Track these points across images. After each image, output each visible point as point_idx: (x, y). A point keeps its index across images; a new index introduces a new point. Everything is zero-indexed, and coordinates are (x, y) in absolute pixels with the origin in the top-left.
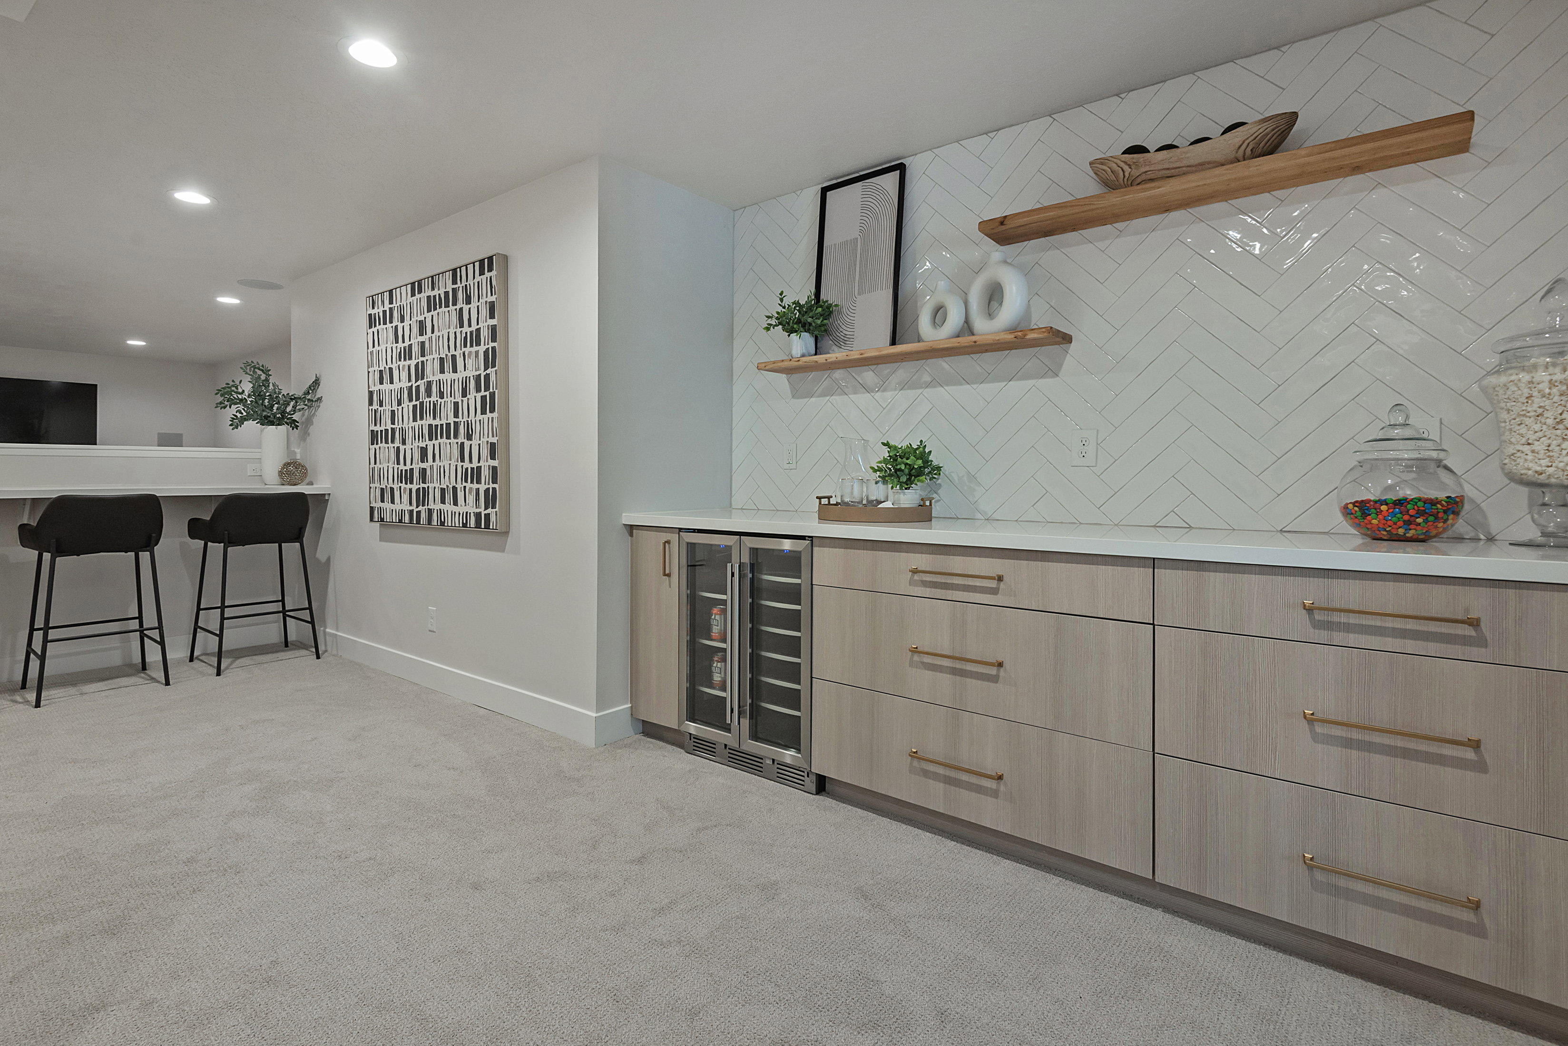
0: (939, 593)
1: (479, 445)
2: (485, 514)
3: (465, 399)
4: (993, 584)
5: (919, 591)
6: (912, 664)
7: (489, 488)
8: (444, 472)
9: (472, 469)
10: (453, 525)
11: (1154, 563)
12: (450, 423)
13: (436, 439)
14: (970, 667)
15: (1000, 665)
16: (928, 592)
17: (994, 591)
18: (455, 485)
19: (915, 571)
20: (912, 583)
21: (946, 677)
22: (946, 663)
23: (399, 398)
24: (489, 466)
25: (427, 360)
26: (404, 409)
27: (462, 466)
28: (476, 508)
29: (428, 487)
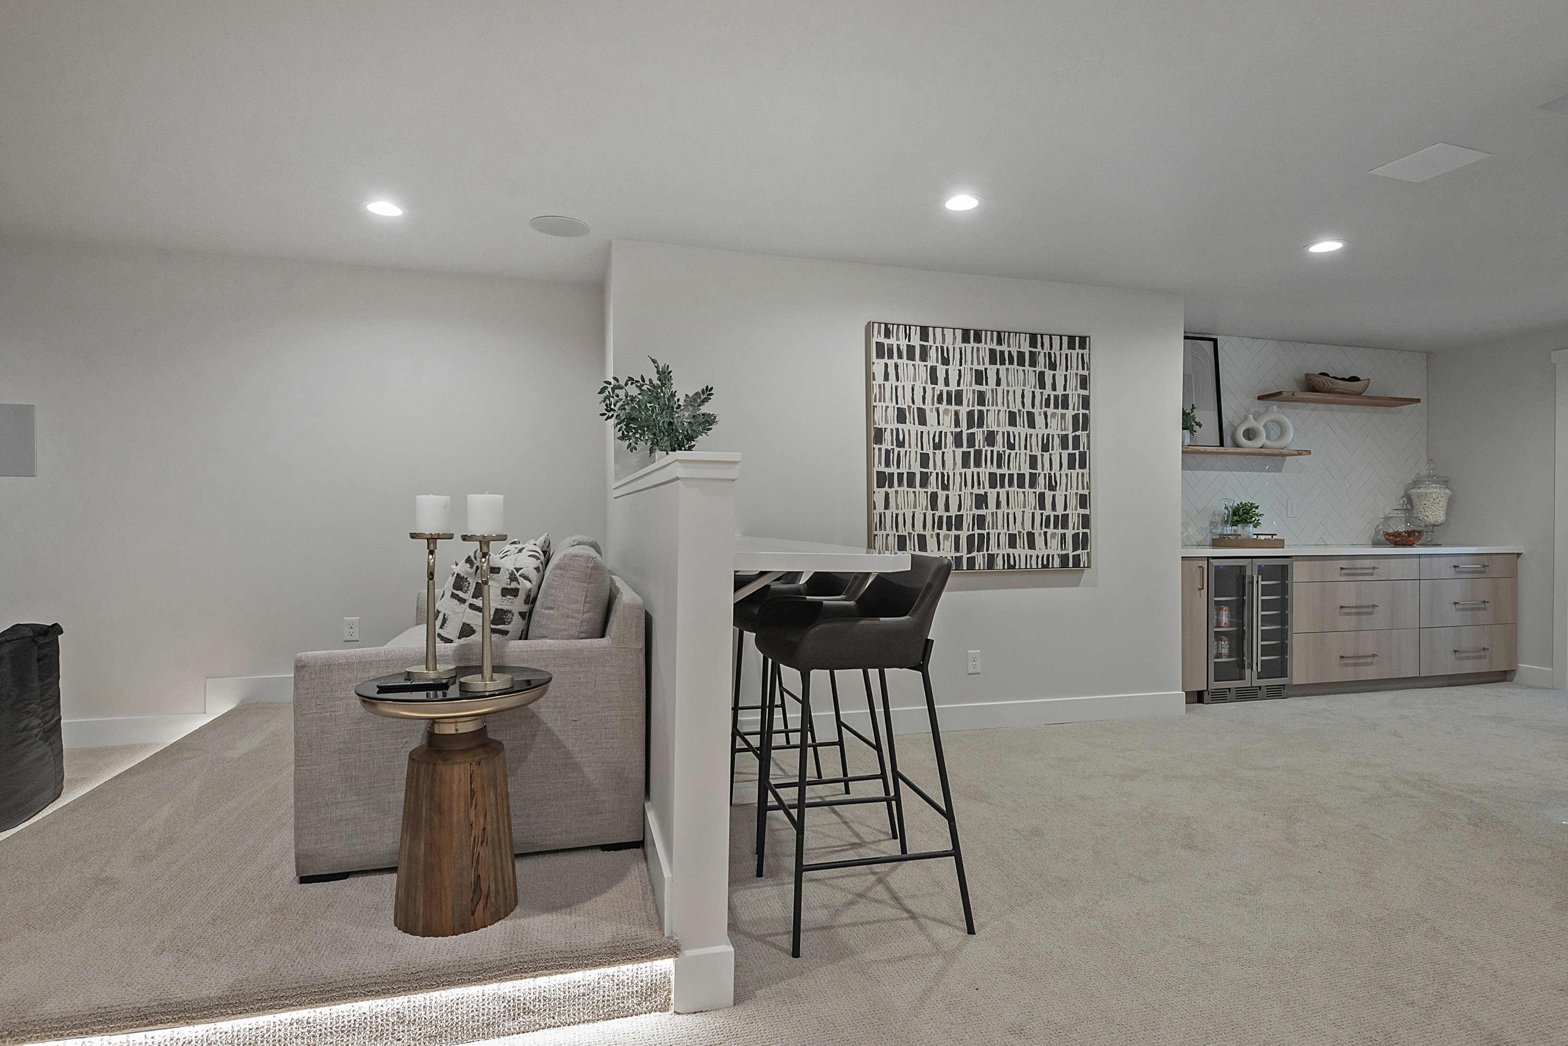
0: (1351, 578)
1: (1066, 496)
2: (1073, 555)
3: (1047, 455)
4: (1371, 571)
5: (1343, 578)
6: (1340, 614)
7: (1079, 533)
8: (1015, 518)
9: (1056, 517)
10: (1028, 567)
11: (1419, 555)
12: (1024, 474)
13: (1002, 486)
14: (1364, 610)
15: (1374, 606)
16: (1347, 578)
17: (1372, 574)
18: (1031, 530)
19: (1342, 569)
20: (1340, 575)
21: (1354, 617)
22: (1354, 610)
23: (937, 441)
24: (1079, 514)
25: (988, 411)
26: (945, 455)
27: (1042, 514)
28: (1062, 550)
29: (988, 534)
